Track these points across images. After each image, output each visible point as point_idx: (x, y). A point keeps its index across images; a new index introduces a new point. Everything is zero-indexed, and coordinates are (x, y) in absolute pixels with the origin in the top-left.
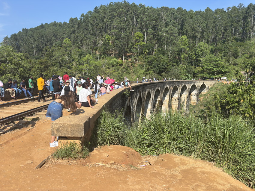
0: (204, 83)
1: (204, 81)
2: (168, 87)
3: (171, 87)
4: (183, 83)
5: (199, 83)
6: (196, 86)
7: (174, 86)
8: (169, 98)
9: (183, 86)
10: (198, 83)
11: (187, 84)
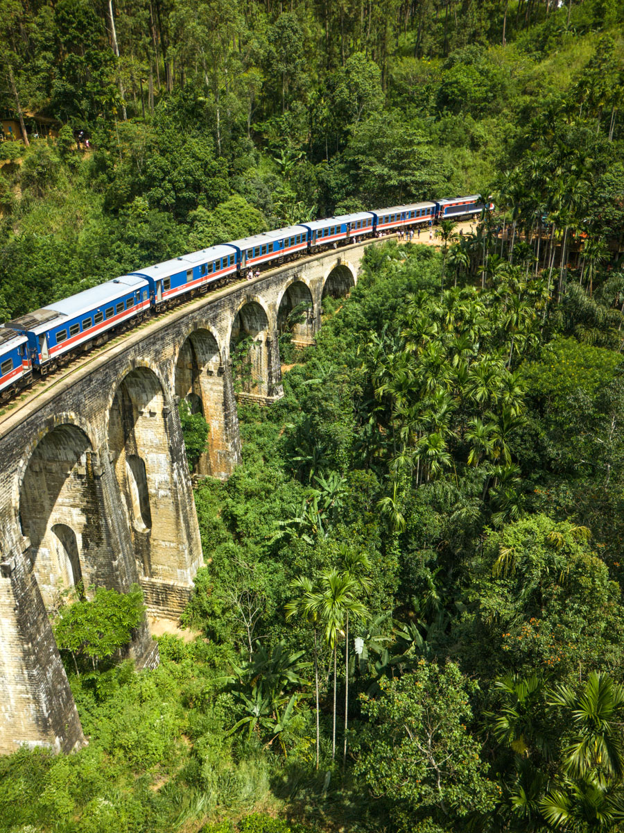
0: (339, 260)
1: (339, 255)
2: (146, 361)
4: (238, 297)
5: (321, 268)
6: (308, 283)
9: (239, 307)
10: (313, 270)
11: (263, 293)
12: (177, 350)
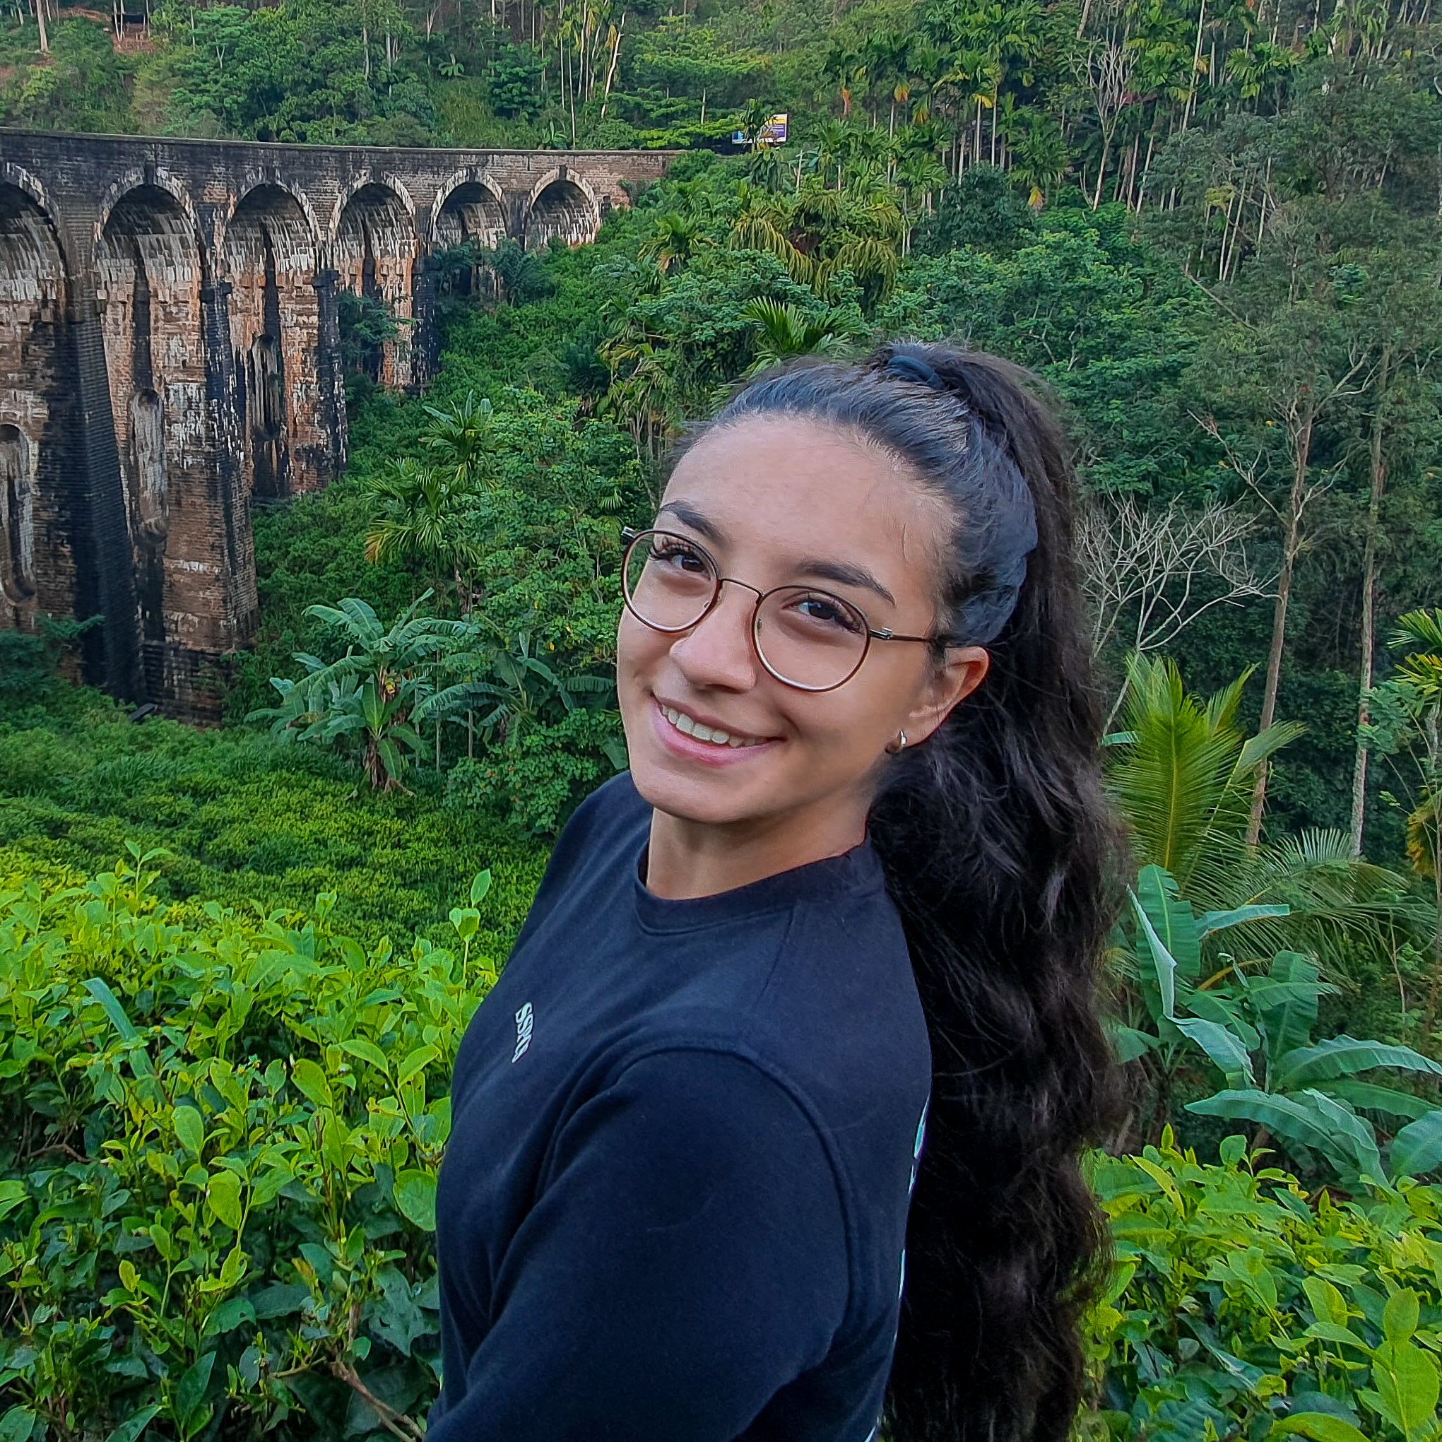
0: (564, 171)
2: (175, 186)
3: (217, 191)
4: (358, 165)
6: (497, 192)
7: (254, 178)
8: (205, 269)
9: (358, 184)
11: (406, 178)
12: (233, 200)
